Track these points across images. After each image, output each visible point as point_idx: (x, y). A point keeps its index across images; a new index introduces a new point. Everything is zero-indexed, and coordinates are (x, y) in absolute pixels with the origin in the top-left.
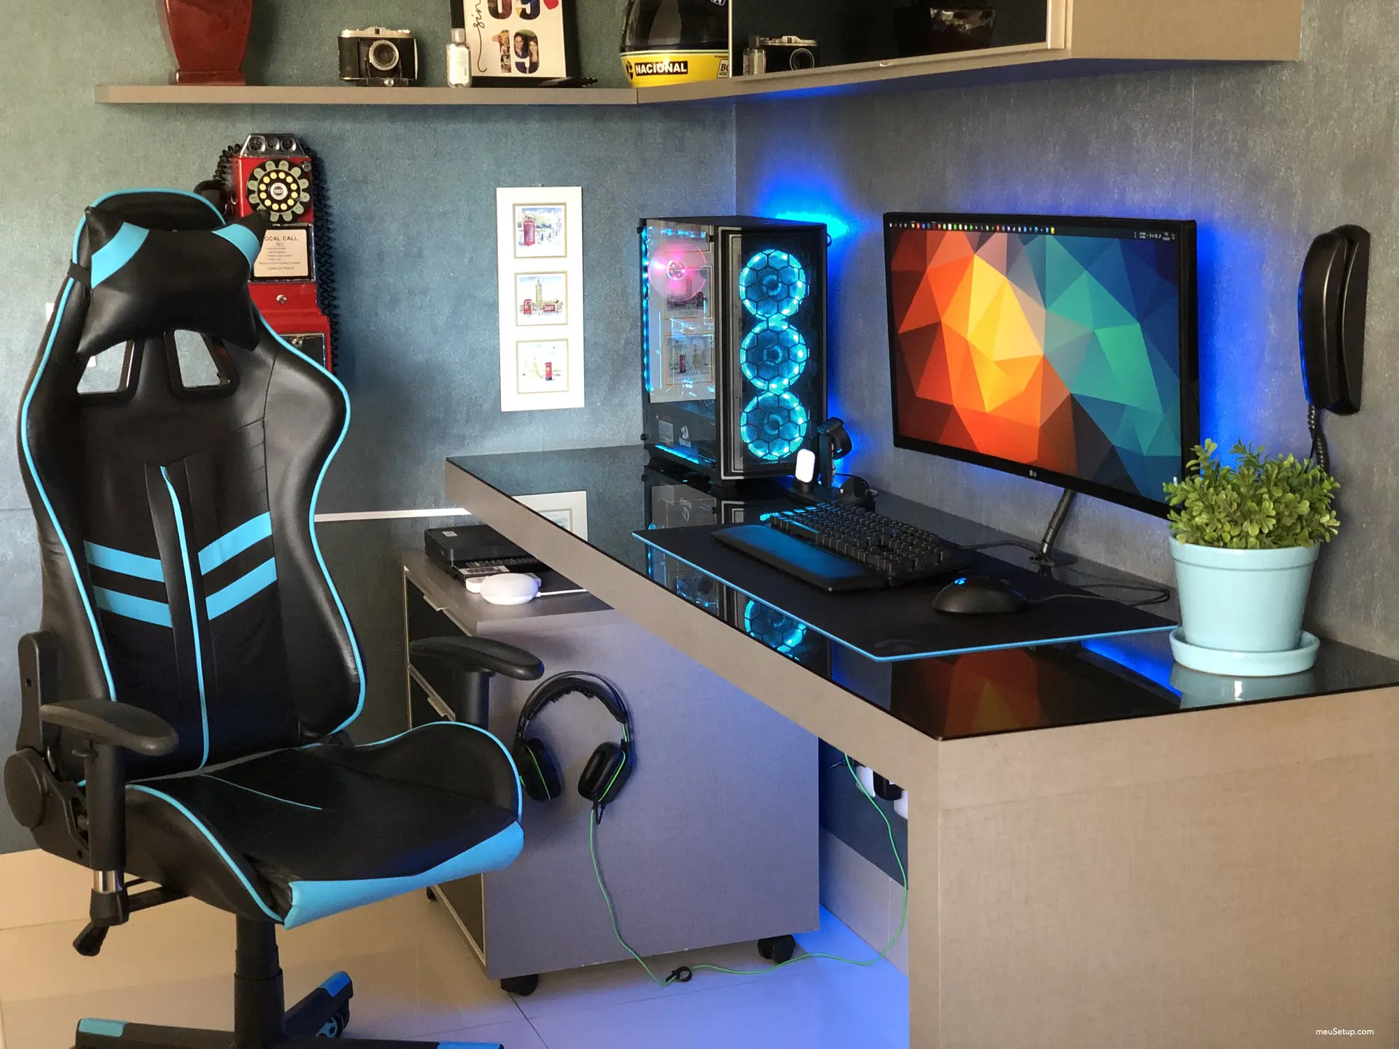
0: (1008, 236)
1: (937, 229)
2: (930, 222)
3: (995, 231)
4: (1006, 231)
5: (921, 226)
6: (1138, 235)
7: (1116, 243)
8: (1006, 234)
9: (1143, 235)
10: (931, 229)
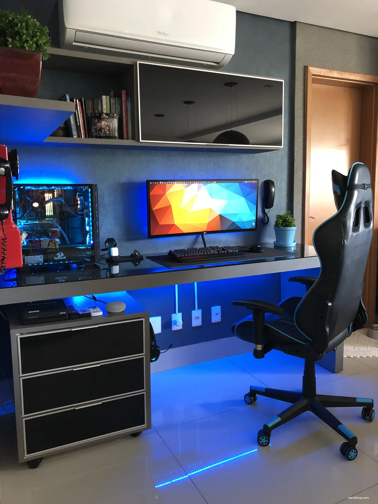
0: (198, 185)
1: (170, 183)
2: (168, 182)
3: (194, 183)
4: (198, 183)
5: (164, 183)
6: (245, 182)
7: (238, 184)
8: (198, 184)
9: (246, 182)
10: (168, 183)
